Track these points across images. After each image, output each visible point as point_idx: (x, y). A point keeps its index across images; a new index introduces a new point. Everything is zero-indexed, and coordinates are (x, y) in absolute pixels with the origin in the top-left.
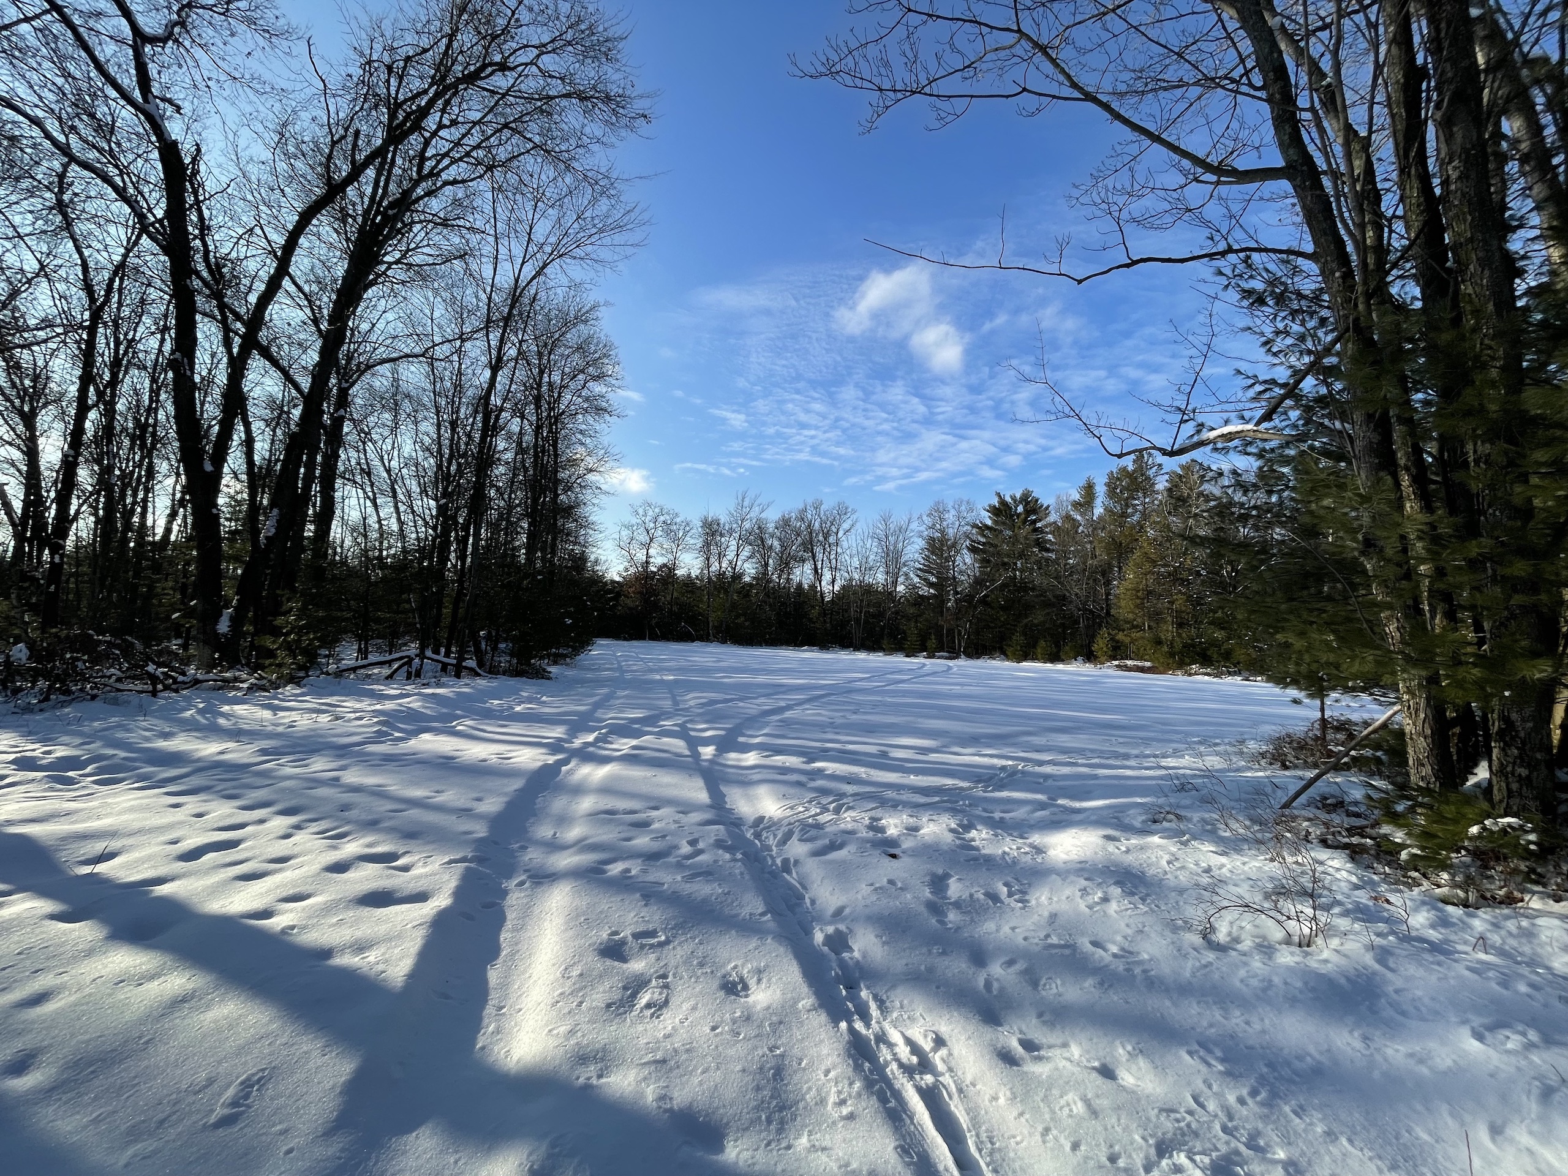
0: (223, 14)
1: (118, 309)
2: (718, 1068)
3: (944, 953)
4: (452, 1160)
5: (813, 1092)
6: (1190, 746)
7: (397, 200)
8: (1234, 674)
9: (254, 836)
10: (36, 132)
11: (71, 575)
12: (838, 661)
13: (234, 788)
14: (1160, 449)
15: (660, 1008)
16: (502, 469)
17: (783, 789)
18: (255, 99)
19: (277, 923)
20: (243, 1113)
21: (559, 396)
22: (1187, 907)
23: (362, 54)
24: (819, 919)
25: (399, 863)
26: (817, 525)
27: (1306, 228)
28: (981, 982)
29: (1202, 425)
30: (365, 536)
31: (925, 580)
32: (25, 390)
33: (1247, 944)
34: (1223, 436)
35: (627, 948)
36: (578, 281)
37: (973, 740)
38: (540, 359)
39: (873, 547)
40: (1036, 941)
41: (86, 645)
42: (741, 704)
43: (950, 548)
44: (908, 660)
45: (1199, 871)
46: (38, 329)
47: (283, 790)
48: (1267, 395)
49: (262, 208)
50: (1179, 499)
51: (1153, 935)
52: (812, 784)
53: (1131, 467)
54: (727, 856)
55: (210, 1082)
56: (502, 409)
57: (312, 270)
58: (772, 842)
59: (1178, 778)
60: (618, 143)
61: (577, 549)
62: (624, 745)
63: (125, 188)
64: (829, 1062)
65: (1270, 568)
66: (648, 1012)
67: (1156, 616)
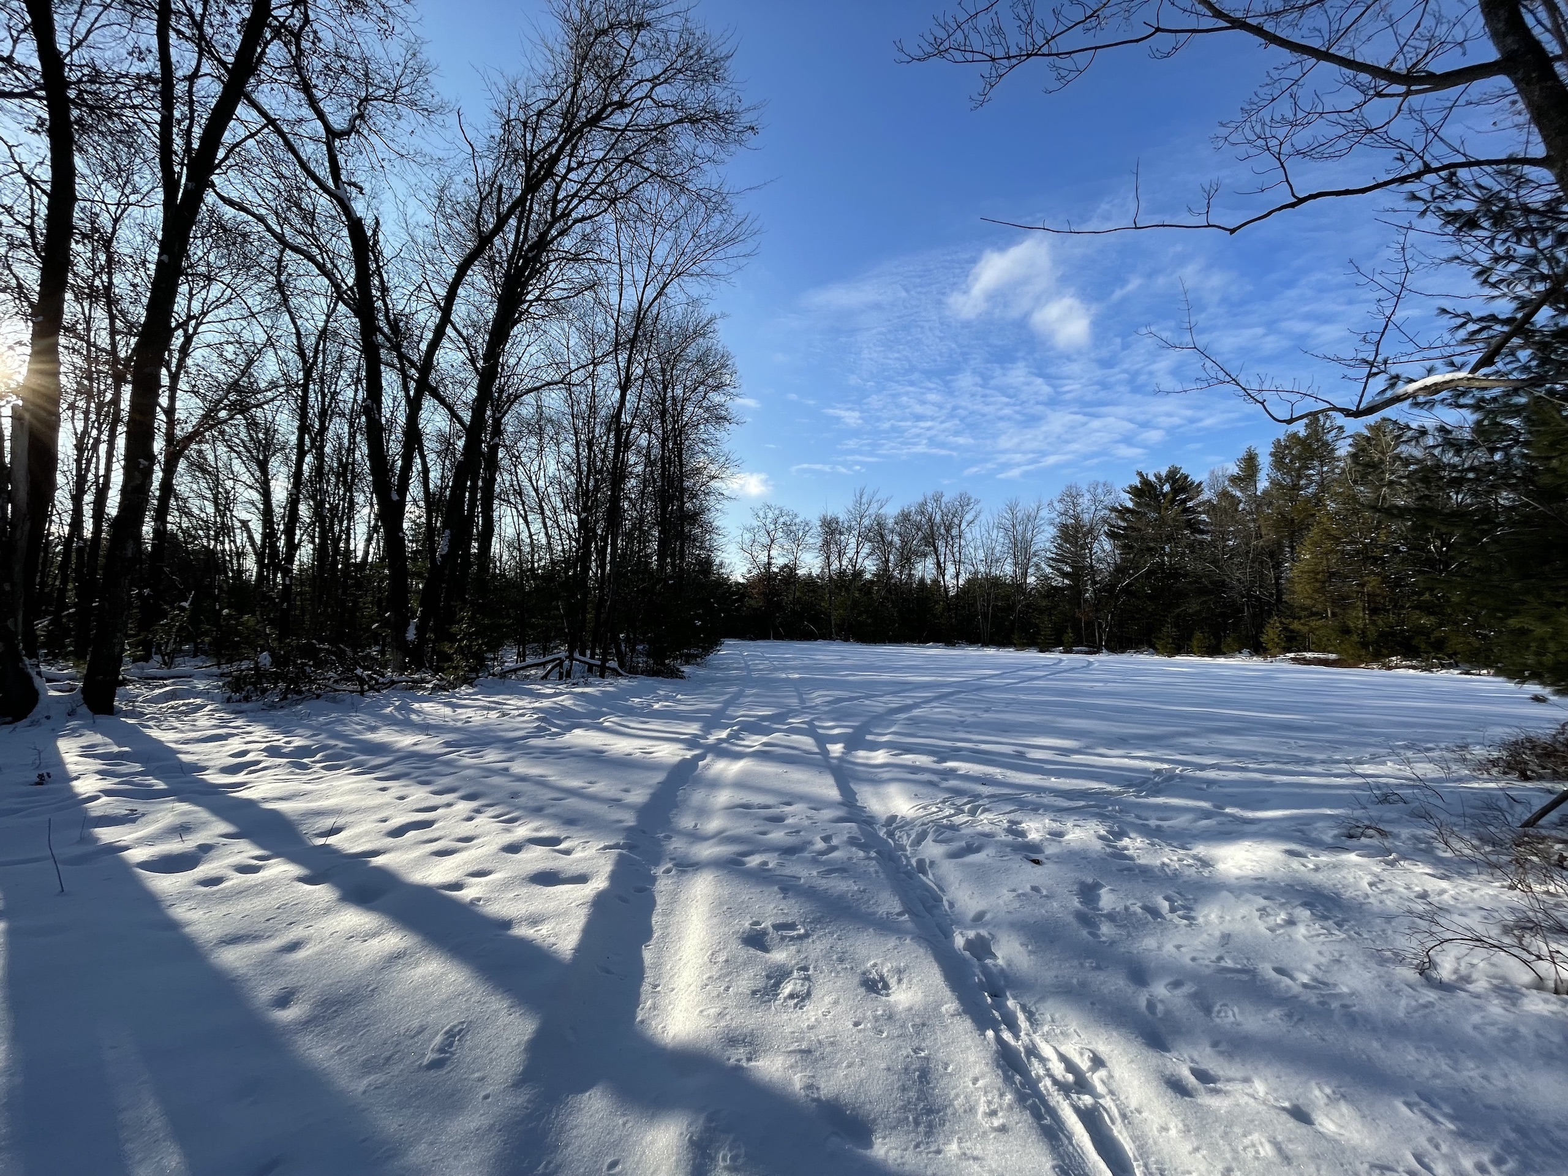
0: (391, 102)
1: (323, 367)
2: (862, 1064)
3: (1098, 968)
4: (621, 1122)
5: (961, 1099)
6: (1394, 751)
7: (535, 242)
8: (1450, 666)
9: (444, 818)
10: (261, 227)
11: (298, 594)
12: (966, 657)
13: (427, 775)
14: (1341, 410)
15: (803, 1000)
16: (633, 482)
17: (915, 788)
18: (418, 171)
19: (467, 894)
20: (449, 1058)
21: (682, 409)
22: (1398, 937)
23: (502, 115)
24: (959, 922)
25: (562, 846)
26: (938, 519)
27: (1535, 130)
28: (1143, 1003)
29: (1397, 377)
30: (520, 550)
31: (1059, 570)
32: (260, 442)
33: (1481, 985)
34: (1426, 388)
35: (768, 938)
36: (696, 296)
37: (1121, 741)
38: (664, 375)
39: (999, 536)
40: (1207, 962)
41: (310, 652)
42: (867, 702)
43: (1085, 535)
44: (1042, 655)
45: (1412, 895)
46: (266, 391)
47: (464, 778)
48: (1485, 334)
49: (428, 266)
50: (1367, 465)
51: (1353, 966)
52: (945, 784)
53: (1302, 433)
54: (861, 854)
55: (422, 1029)
56: (632, 426)
57: (468, 316)
58: (906, 841)
59: (1378, 787)
60: (727, 159)
61: (703, 554)
62: (755, 742)
63: (324, 265)
64: (976, 1071)
65: (1495, 540)
66: (792, 1003)
67: (1341, 602)
